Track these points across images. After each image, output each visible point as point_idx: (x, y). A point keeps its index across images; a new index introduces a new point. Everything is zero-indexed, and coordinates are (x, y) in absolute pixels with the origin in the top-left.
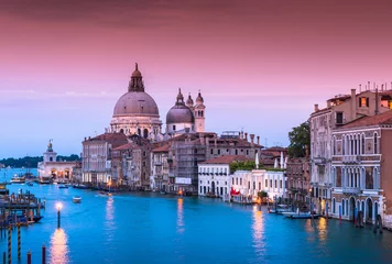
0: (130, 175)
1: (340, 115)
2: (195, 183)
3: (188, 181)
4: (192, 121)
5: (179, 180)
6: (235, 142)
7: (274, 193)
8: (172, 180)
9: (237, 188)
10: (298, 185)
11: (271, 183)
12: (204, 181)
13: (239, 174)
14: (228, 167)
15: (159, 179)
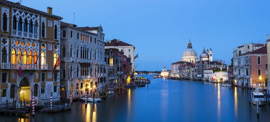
0: (184, 74)
1: (240, 51)
2: (203, 76)
3: (200, 76)
4: (208, 57)
5: (198, 76)
6: (216, 63)
7: (225, 79)
8: (196, 75)
9: (214, 77)
10: (231, 76)
11: (224, 76)
12: (206, 76)
13: (216, 73)
14: (212, 71)
15: (193, 75)
